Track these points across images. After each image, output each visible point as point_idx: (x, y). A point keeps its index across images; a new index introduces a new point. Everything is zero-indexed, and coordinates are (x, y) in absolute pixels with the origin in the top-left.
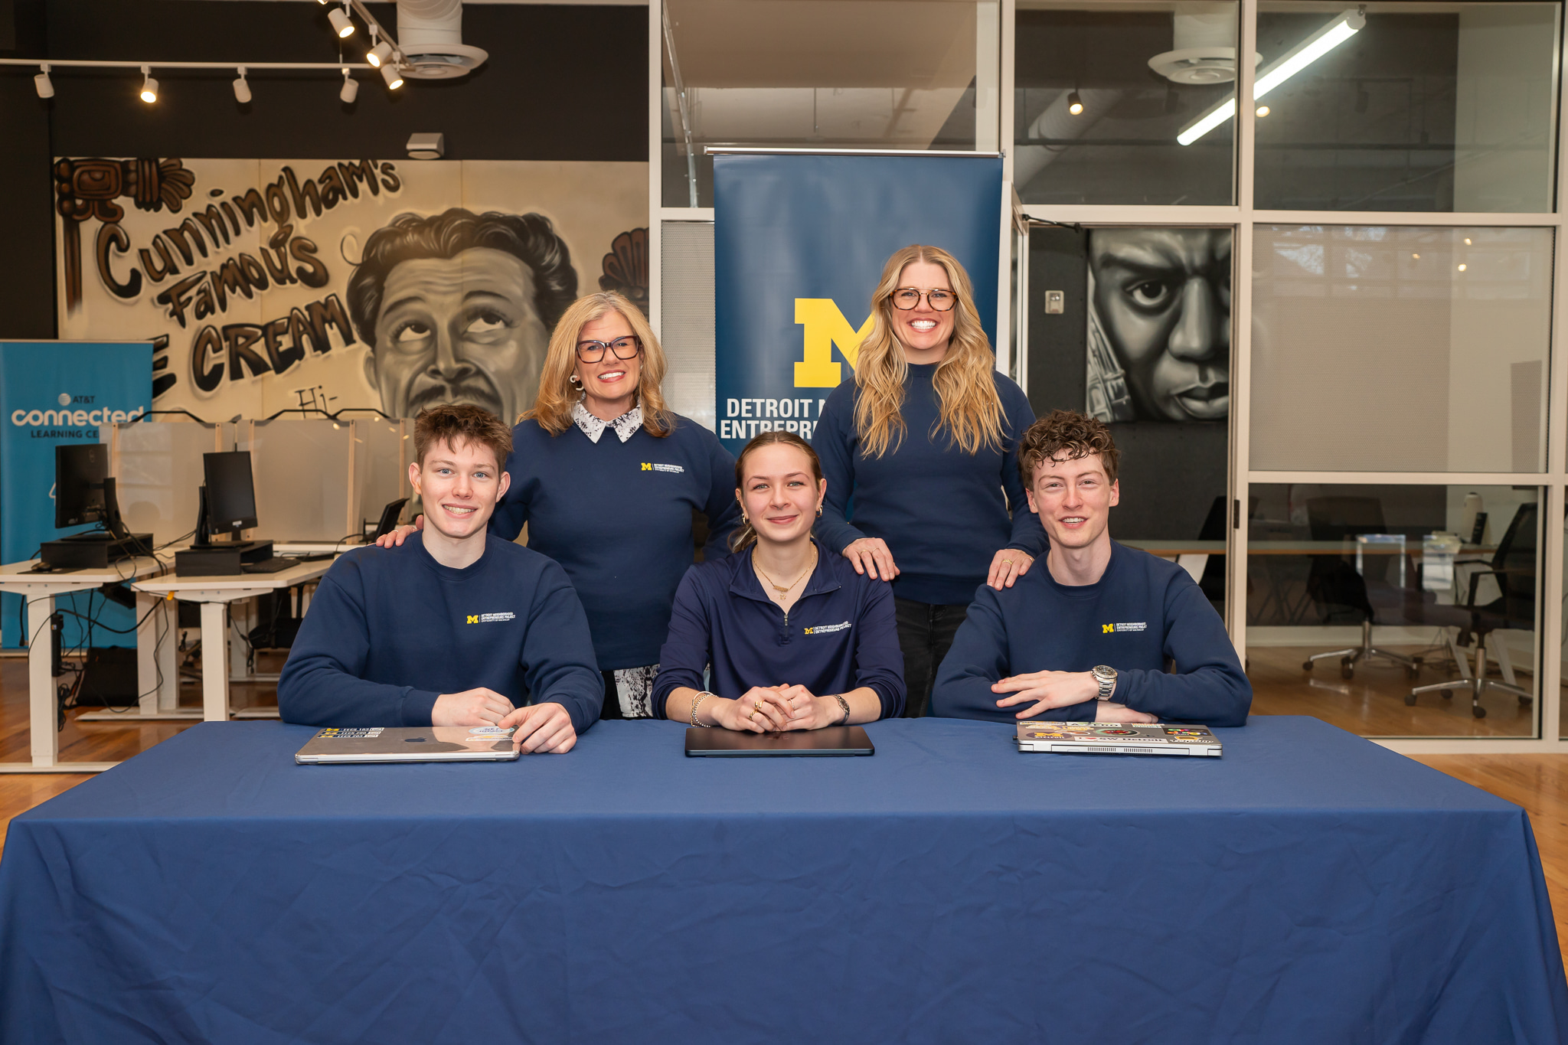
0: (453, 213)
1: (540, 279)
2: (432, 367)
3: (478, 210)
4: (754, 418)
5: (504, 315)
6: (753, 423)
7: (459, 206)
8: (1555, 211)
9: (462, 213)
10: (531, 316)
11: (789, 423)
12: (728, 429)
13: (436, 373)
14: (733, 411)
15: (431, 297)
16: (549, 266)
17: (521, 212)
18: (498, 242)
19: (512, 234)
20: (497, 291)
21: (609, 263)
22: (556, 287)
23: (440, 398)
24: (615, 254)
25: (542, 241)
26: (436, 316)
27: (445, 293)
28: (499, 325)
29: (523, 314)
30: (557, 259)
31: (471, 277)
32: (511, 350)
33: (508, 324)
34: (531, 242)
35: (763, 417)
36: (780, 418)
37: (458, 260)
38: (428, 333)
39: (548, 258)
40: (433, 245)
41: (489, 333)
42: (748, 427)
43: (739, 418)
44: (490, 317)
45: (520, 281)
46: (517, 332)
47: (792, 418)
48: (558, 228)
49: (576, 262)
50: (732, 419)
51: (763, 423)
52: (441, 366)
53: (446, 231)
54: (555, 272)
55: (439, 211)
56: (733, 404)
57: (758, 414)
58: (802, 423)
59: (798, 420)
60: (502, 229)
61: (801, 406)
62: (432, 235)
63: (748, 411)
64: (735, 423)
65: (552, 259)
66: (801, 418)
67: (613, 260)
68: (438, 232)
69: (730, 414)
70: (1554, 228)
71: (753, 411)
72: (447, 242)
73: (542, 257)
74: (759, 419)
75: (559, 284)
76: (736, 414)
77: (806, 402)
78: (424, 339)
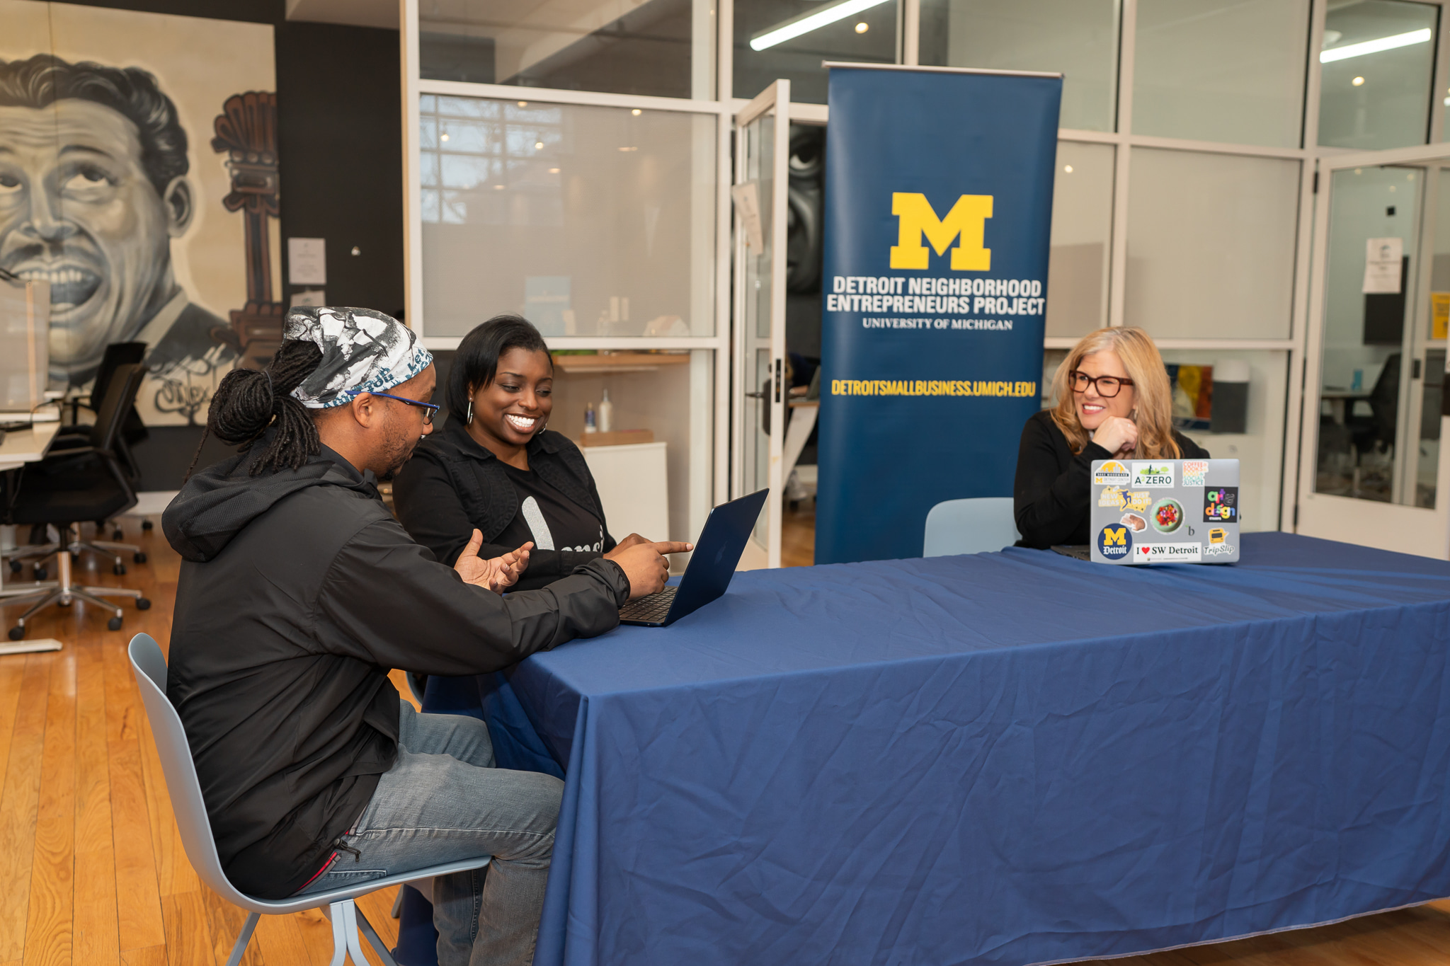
0: (41, 60)
1: (146, 136)
2: (25, 225)
3: (72, 58)
4: (857, 293)
5: (108, 173)
6: (856, 298)
7: (48, 52)
8: (1116, 130)
9: (52, 60)
10: (138, 175)
11: (885, 298)
12: (834, 302)
13: (30, 230)
14: (839, 287)
15: (21, 149)
16: (156, 124)
17: (123, 64)
18: (97, 95)
19: (112, 87)
20: (99, 147)
21: (220, 124)
22: (164, 146)
23: (37, 257)
24: (227, 116)
25: (147, 97)
26: (28, 170)
27: (38, 146)
28: (102, 183)
29: (128, 174)
30: (164, 118)
31: (64, 130)
32: (116, 210)
33: (113, 182)
34: (135, 97)
35: (865, 293)
36: (878, 294)
37: (50, 111)
38: (19, 188)
39: (154, 116)
40: (20, 93)
41: (91, 191)
42: (852, 301)
43: (845, 294)
44: (90, 173)
45: (125, 137)
46: (122, 191)
47: (888, 294)
48: (164, 84)
49: (185, 121)
50: (838, 294)
51: (864, 298)
52: (37, 223)
53: (34, 79)
54: (163, 130)
55: (26, 55)
56: (840, 282)
57: (861, 290)
58: (896, 298)
59: (892, 296)
60: (101, 81)
61: (896, 284)
62: (18, 81)
63: (852, 288)
64: (841, 298)
65: (159, 117)
66: (896, 294)
67: (225, 122)
68: (25, 79)
69: (836, 289)
70: (1115, 146)
71: (856, 288)
72: (36, 91)
73: (148, 114)
74: (862, 294)
75: (168, 143)
76: (842, 290)
77: (900, 280)
78: (15, 194)
